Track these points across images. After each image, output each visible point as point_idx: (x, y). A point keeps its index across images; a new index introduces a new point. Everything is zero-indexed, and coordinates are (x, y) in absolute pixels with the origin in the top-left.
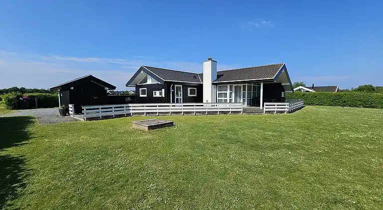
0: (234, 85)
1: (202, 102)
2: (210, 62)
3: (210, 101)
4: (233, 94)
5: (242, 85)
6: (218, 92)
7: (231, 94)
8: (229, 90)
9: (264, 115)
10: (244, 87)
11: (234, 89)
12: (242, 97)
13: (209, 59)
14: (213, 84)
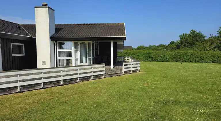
0: (79, 42)
1: (37, 68)
2: (45, 10)
3: (48, 65)
4: (79, 53)
5: (87, 42)
6: (58, 50)
7: (76, 52)
8: (73, 48)
9: (125, 76)
10: (89, 44)
11: (79, 47)
12: (87, 55)
13: (45, 5)
14: (52, 39)
